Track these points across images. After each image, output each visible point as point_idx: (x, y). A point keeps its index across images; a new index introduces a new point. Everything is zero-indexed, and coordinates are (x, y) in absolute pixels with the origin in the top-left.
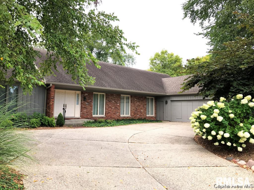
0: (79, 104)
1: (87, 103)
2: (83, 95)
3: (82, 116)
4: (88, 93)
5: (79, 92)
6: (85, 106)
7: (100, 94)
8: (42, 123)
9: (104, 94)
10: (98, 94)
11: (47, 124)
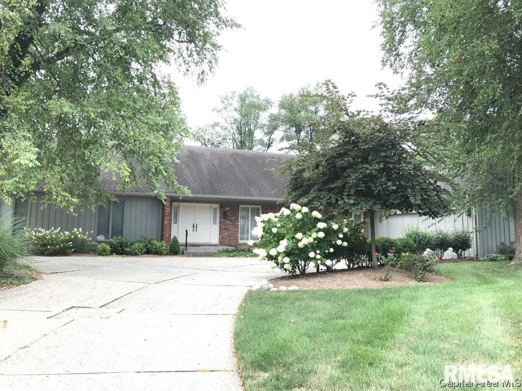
0: (217, 223)
1: (229, 222)
2: (222, 210)
3: (222, 243)
4: (231, 206)
5: (217, 206)
6: (226, 227)
7: (251, 208)
8: (148, 249)
9: (260, 207)
10: (248, 208)
11: (154, 250)
